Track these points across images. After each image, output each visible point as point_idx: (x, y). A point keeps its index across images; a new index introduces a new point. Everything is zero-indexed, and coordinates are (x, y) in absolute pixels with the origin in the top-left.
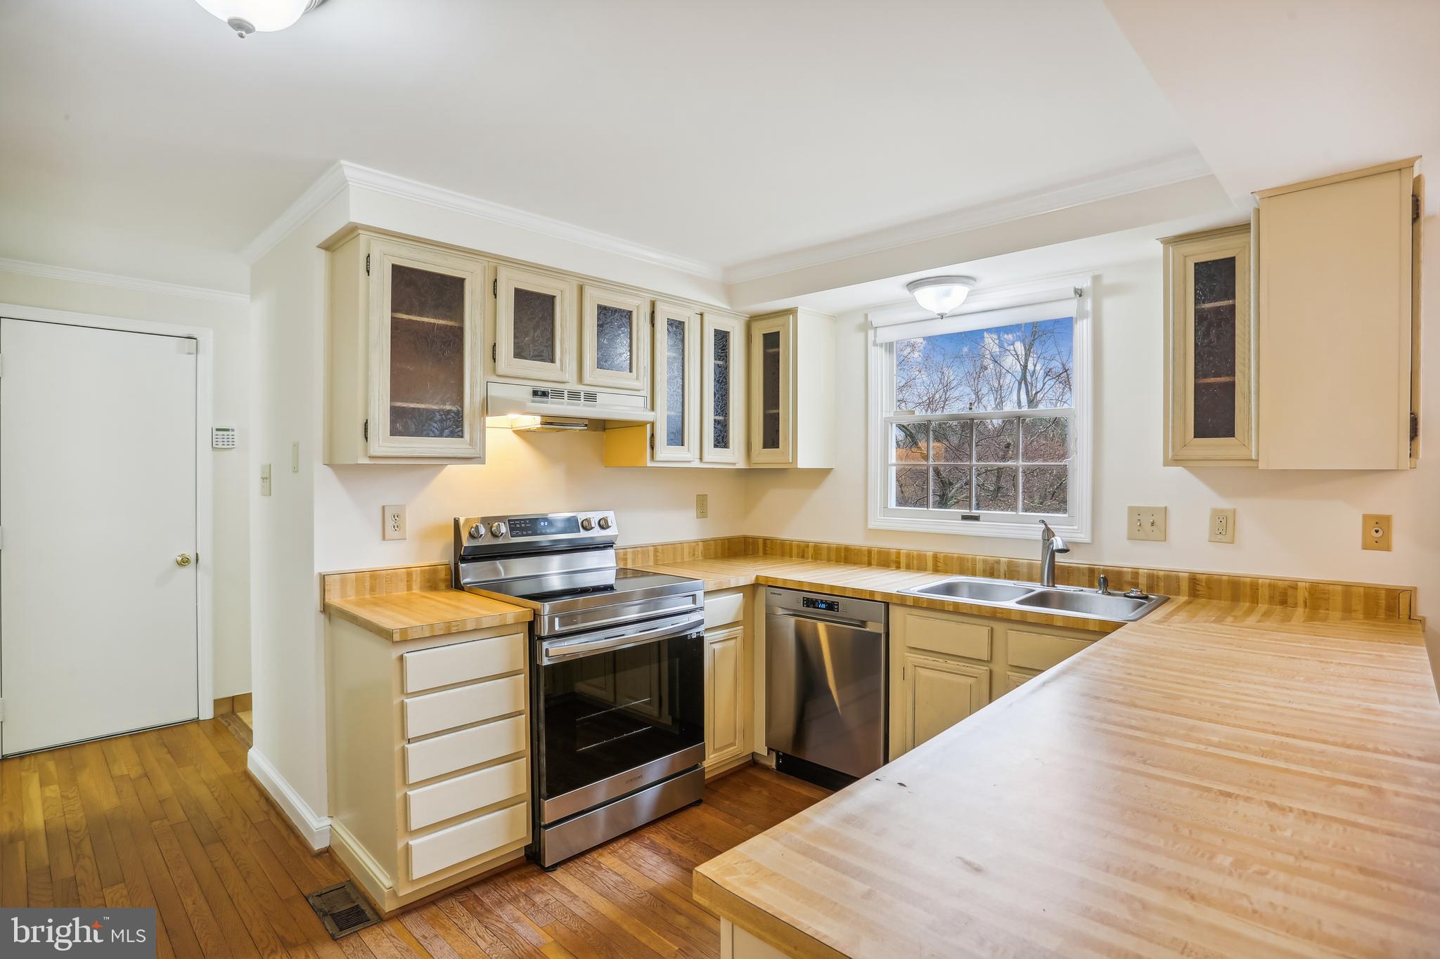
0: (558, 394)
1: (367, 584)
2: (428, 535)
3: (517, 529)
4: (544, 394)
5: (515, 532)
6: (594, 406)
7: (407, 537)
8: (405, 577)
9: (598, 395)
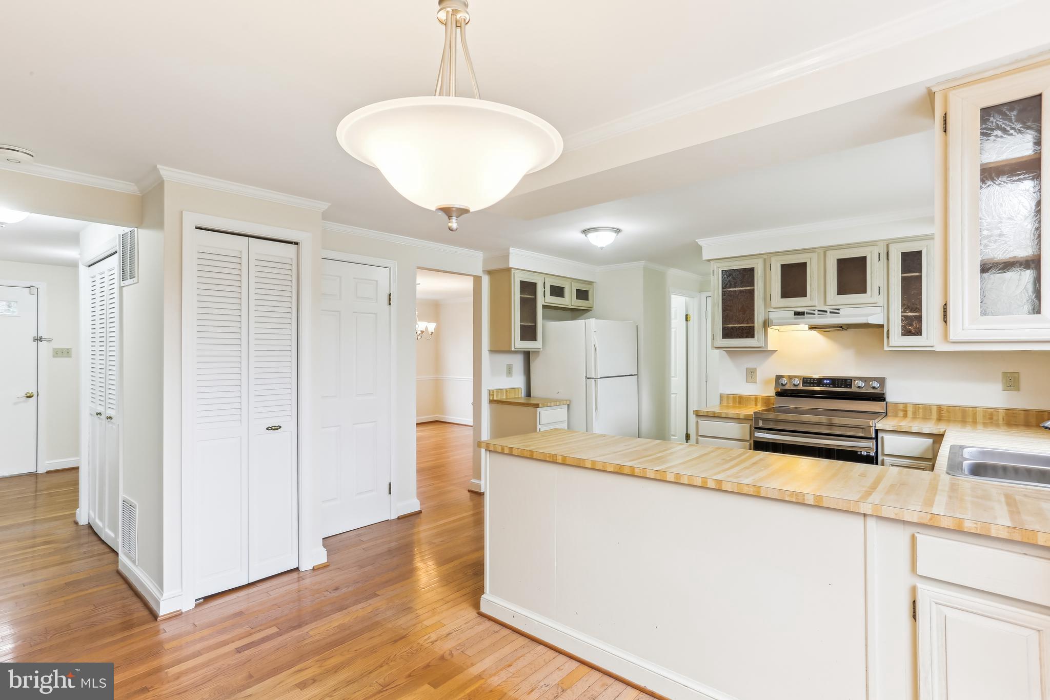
0: (813, 312)
1: (737, 400)
2: (767, 382)
3: (807, 383)
4: (802, 313)
5: (805, 384)
6: (839, 317)
7: (757, 382)
8: (754, 399)
9: (841, 310)
